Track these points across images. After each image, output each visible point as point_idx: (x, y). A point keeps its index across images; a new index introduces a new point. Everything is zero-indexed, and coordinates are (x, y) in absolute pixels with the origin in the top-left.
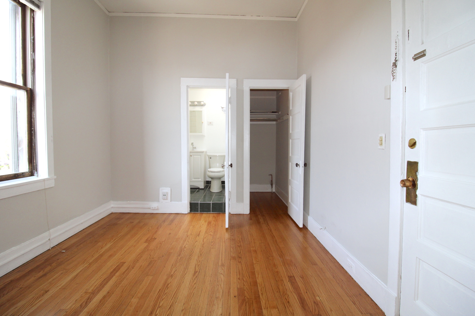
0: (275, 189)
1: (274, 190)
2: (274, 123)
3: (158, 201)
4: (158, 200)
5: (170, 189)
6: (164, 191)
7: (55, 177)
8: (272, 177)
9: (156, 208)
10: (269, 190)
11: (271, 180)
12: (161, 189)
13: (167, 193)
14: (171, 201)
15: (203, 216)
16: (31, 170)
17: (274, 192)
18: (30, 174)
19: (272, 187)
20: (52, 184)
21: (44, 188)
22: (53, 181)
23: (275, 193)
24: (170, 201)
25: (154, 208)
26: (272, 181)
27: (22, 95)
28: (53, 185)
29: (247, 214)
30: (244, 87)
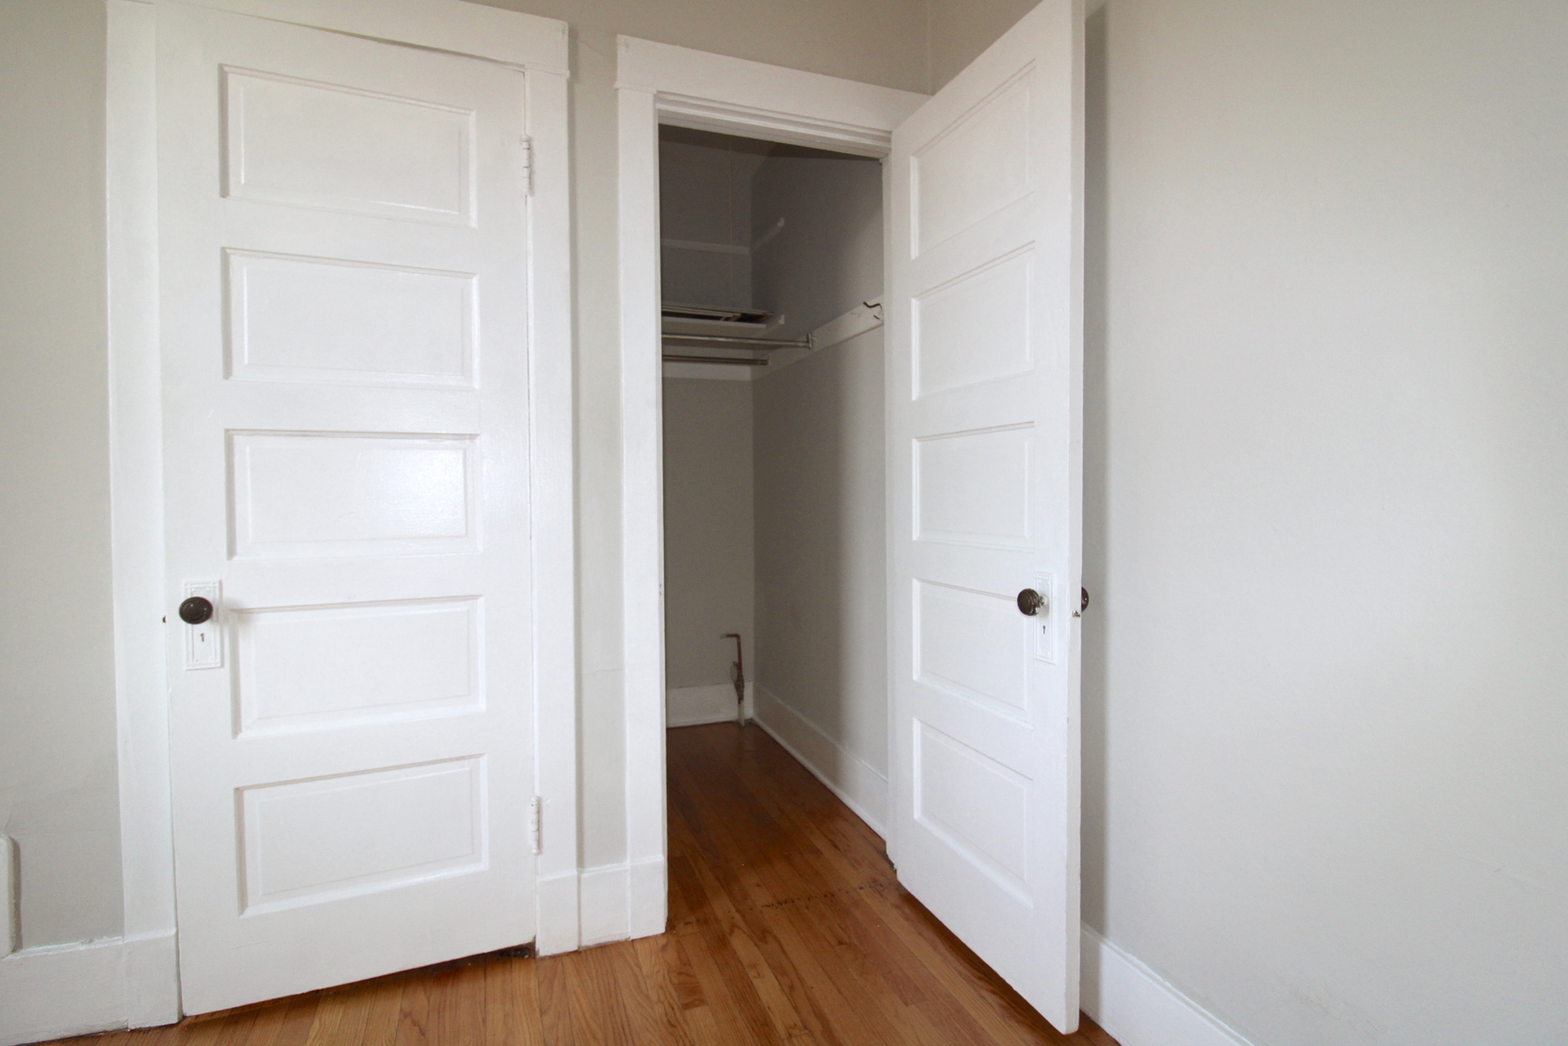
0: (757, 705)
1: (749, 712)
2: (744, 373)
8: (739, 644)
10: (727, 713)
11: (736, 660)
15: (316, 1024)
17: (751, 723)
19: (741, 698)
23: (758, 727)
26: (739, 666)
29: (655, 937)
30: (617, 85)
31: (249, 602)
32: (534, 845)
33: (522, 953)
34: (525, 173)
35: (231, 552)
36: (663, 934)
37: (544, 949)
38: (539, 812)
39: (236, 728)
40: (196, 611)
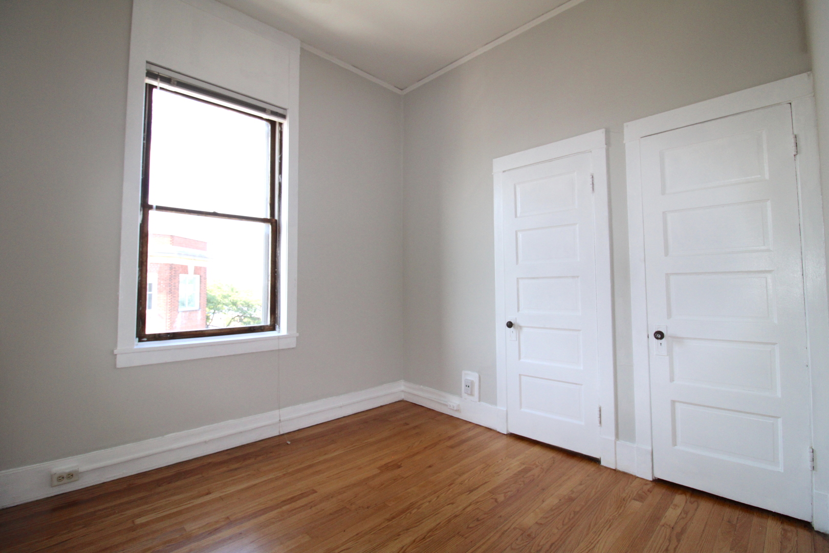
3: (460, 395)
4: (458, 393)
5: (477, 375)
6: (469, 378)
7: (298, 335)
9: (455, 408)
12: (464, 372)
13: (472, 382)
14: (479, 401)
16: (273, 323)
18: (271, 327)
20: (293, 343)
21: (277, 349)
22: (295, 339)
24: (477, 400)
25: (452, 407)
27: (267, 228)
28: (294, 345)
29: (647, 480)
30: (624, 142)
31: (522, 324)
32: (598, 422)
33: (595, 461)
34: (591, 186)
35: (518, 310)
36: (651, 481)
37: (603, 463)
38: (600, 411)
39: (520, 358)
40: (510, 325)
